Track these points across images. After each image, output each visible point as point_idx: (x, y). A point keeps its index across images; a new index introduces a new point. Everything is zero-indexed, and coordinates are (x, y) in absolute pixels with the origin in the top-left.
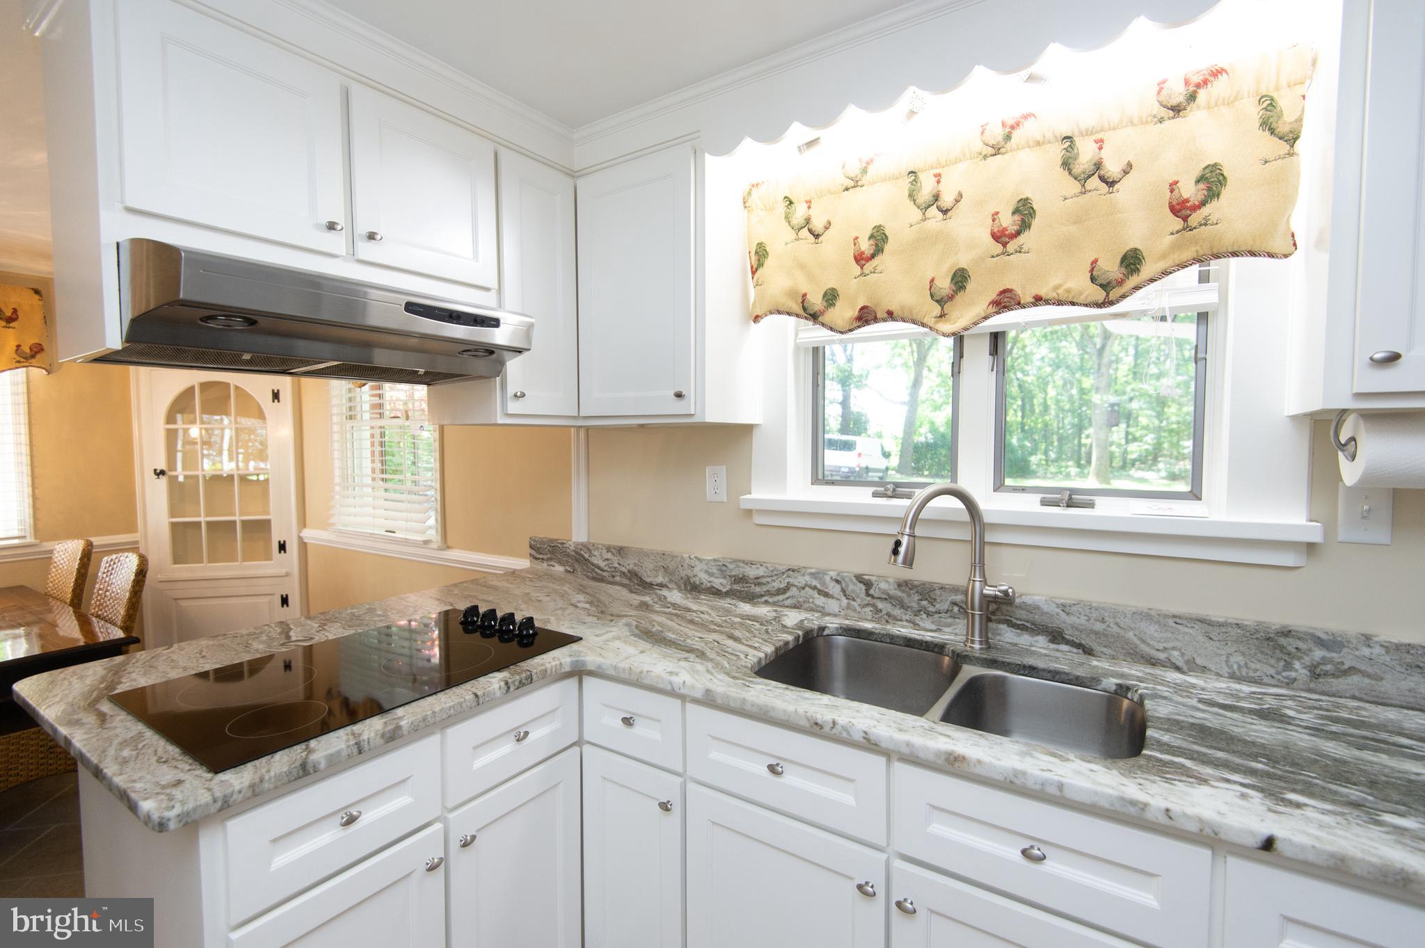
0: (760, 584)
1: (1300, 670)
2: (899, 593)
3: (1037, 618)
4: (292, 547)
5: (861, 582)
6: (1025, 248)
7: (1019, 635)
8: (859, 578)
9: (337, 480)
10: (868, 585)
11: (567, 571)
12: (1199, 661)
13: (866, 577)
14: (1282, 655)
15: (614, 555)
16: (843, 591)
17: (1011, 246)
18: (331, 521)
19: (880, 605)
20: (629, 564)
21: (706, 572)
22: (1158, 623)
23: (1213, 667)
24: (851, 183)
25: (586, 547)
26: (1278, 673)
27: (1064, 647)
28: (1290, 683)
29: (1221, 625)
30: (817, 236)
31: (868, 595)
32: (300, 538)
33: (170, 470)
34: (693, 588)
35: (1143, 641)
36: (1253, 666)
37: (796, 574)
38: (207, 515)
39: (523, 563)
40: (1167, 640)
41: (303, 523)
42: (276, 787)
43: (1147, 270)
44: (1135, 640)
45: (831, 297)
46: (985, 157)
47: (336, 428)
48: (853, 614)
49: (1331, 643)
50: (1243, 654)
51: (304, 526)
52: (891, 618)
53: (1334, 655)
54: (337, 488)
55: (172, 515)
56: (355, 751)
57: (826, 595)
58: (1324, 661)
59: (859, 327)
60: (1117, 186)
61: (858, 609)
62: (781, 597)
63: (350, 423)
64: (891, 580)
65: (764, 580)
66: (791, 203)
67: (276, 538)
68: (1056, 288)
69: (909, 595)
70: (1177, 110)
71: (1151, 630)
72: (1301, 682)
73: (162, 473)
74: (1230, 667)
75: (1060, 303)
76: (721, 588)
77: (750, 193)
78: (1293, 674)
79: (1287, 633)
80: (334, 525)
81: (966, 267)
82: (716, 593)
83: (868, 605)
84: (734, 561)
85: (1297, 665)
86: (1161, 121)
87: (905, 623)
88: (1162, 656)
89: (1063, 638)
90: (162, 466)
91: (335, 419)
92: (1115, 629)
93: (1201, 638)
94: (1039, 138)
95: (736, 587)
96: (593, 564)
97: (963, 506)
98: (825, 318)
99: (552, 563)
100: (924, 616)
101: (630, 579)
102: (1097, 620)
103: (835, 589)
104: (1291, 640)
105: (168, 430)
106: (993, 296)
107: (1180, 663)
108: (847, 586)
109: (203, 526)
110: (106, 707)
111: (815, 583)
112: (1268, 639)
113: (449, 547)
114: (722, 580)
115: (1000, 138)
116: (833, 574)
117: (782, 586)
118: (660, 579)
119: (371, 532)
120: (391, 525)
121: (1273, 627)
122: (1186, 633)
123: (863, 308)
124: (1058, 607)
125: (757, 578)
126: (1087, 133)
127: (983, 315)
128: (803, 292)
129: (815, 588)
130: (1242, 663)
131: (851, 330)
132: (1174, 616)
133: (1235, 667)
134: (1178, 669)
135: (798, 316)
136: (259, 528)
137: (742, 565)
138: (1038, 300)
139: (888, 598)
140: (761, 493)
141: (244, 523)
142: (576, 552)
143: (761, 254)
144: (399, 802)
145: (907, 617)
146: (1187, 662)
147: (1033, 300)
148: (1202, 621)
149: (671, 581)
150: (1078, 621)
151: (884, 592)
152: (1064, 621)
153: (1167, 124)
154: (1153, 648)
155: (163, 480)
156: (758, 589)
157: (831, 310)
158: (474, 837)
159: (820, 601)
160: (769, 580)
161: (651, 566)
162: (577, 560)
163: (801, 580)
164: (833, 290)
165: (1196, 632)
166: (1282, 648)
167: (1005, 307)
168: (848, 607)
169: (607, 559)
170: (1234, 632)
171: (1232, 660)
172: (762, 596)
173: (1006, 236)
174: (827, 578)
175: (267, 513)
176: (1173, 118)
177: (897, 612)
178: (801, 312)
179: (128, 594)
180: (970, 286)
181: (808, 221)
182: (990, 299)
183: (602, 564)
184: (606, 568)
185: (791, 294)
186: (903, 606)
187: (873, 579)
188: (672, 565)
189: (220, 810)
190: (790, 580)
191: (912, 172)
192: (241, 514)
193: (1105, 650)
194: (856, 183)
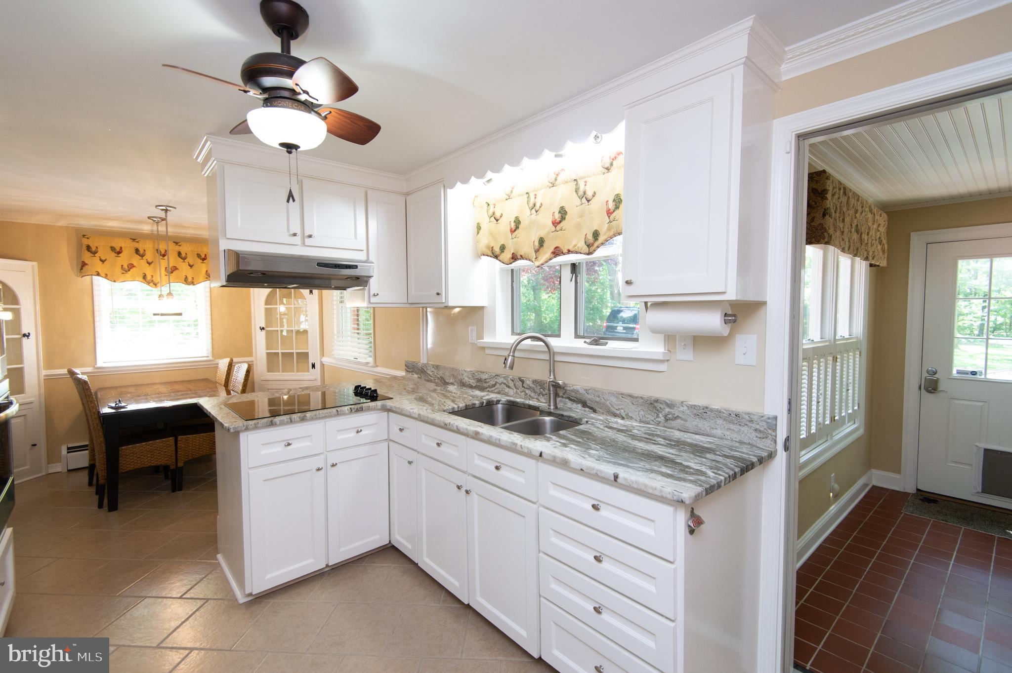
0: (486, 382)
1: (661, 419)
2: (533, 386)
3: (578, 396)
4: (318, 366)
5: (520, 381)
6: (564, 228)
7: (572, 404)
8: (520, 379)
9: (335, 333)
10: (523, 382)
11: (419, 377)
12: (630, 414)
13: (522, 378)
14: (655, 411)
15: (435, 369)
16: (515, 385)
17: (558, 228)
18: (332, 353)
19: (527, 391)
20: (440, 373)
21: (468, 377)
22: (616, 397)
23: (634, 417)
24: (508, 197)
25: (426, 365)
26: (655, 419)
27: (587, 409)
28: (659, 423)
29: (637, 398)
30: (497, 220)
31: (523, 387)
32: (321, 361)
33: (266, 327)
34: (463, 384)
35: (612, 405)
36: (647, 416)
37: (498, 377)
38: (281, 350)
39: (403, 373)
40: (620, 405)
41: (322, 354)
42: (262, 427)
43: (601, 239)
44: (609, 404)
45: (503, 248)
46: (550, 187)
47: (335, 307)
48: (518, 396)
49: (670, 405)
50: (644, 411)
51: (323, 356)
52: (531, 398)
53: (672, 410)
54: (335, 337)
55: (267, 349)
56: (289, 421)
57: (509, 387)
58: (669, 413)
59: (514, 262)
60: (590, 202)
61: (520, 393)
62: (494, 388)
63: (341, 305)
64: (530, 380)
65: (487, 381)
66: (489, 205)
67: (311, 361)
68: (575, 246)
69: (536, 386)
70: (608, 169)
71: (613, 400)
72: (662, 423)
73: (263, 328)
74: (639, 417)
75: (577, 253)
76: (473, 385)
77: (474, 201)
78: (659, 419)
79: (657, 401)
80: (333, 355)
81: (543, 236)
82: (471, 387)
83: (523, 391)
84: (477, 371)
85: (661, 415)
86: (604, 173)
87: (535, 400)
88: (618, 412)
89: (587, 405)
90: (263, 325)
91: (335, 303)
92: (603, 400)
93: (630, 404)
94: (566, 180)
95: (478, 384)
96: (428, 374)
97: (544, 344)
98: (501, 258)
99: (413, 373)
100: (542, 396)
101: (441, 381)
102: (597, 396)
103: (511, 384)
104: (658, 404)
105: (266, 309)
106: (552, 249)
107: (624, 416)
108: (516, 383)
109: (280, 355)
110: (223, 406)
111: (505, 381)
112: (651, 404)
113: (377, 366)
114: (473, 381)
115: (553, 179)
116: (511, 377)
117: (494, 383)
118: (451, 381)
119: (346, 358)
120: (357, 355)
121: (653, 398)
122: (625, 402)
123: (513, 253)
124: (585, 391)
125: (485, 380)
126: (582, 178)
127: (549, 258)
128: (491, 246)
129: (505, 384)
130: (643, 415)
131: (511, 263)
132: (622, 394)
133: (641, 416)
134: (623, 418)
135: (491, 257)
136: (304, 356)
137: (480, 373)
138: (569, 252)
139: (530, 388)
140: (487, 339)
141: (297, 353)
142: (422, 368)
143: (479, 228)
144: (306, 443)
145: (536, 397)
146: (626, 415)
147: (567, 251)
148: (630, 396)
149: (455, 381)
150: (591, 397)
151: (528, 385)
152: (588, 397)
153: (606, 175)
154: (615, 409)
155: (264, 332)
156: (485, 385)
157: (502, 254)
158: (336, 464)
159: (507, 390)
160: (489, 380)
161: (448, 375)
162: (422, 372)
163: (500, 380)
164: (503, 245)
165: (628, 401)
166: (655, 407)
167: (557, 254)
168: (516, 393)
169: (433, 371)
170: (641, 401)
171: (640, 413)
172: (487, 388)
173: (556, 223)
174: (509, 379)
175: (308, 349)
176: (608, 172)
177: (533, 395)
178: (491, 255)
179: (243, 381)
180: (545, 245)
181: (494, 213)
182: (551, 251)
183: (431, 373)
184: (432, 376)
185: (488, 247)
186: (535, 392)
187: (524, 379)
188: (455, 374)
189: (245, 429)
190: (496, 380)
191: (527, 193)
192: (296, 350)
193: (600, 410)
194: (509, 198)
